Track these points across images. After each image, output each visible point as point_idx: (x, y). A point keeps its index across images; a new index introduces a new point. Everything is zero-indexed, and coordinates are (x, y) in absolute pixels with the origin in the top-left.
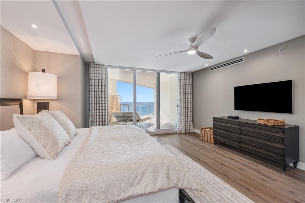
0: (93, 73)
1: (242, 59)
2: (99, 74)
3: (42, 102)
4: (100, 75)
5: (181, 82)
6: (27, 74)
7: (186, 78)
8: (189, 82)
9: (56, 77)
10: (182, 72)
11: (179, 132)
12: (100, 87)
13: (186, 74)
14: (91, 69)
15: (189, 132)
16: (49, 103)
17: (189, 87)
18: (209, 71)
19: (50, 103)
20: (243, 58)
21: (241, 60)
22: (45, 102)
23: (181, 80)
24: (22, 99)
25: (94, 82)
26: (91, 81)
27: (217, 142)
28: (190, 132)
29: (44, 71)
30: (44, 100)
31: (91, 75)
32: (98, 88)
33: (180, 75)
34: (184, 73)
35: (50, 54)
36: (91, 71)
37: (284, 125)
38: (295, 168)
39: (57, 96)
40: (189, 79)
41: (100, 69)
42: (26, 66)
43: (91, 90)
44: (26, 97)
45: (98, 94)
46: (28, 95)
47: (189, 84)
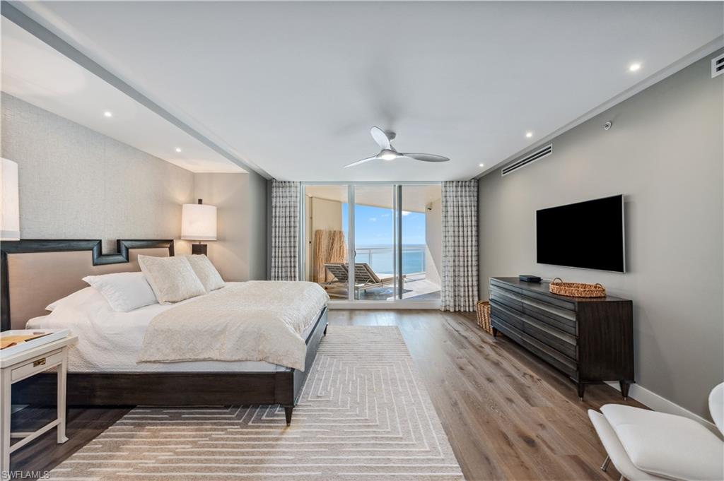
0: (276, 197)
1: (550, 148)
2: (286, 197)
3: (198, 243)
4: (288, 200)
5: (447, 202)
6: (181, 206)
7: (459, 193)
8: (468, 200)
9: (215, 208)
10: (450, 182)
11: (443, 309)
12: (288, 220)
13: (461, 183)
14: (274, 190)
15: (467, 310)
16: (206, 245)
17: (469, 212)
18: (503, 175)
19: (208, 246)
20: (551, 145)
21: (547, 151)
22: (202, 243)
23: (448, 198)
24: (172, 241)
25: (277, 212)
26: (274, 211)
27: (498, 334)
28: (471, 310)
29: (200, 202)
30: (200, 241)
31: (274, 200)
32: (284, 220)
33: (445, 187)
34: (454, 183)
35: (211, 176)
36: (274, 194)
37: (605, 297)
38: (625, 399)
39: (216, 235)
40: (468, 195)
41: (288, 189)
42: (180, 195)
43: (274, 224)
44: (179, 238)
45: (284, 230)
46: (182, 235)
47: (468, 204)
